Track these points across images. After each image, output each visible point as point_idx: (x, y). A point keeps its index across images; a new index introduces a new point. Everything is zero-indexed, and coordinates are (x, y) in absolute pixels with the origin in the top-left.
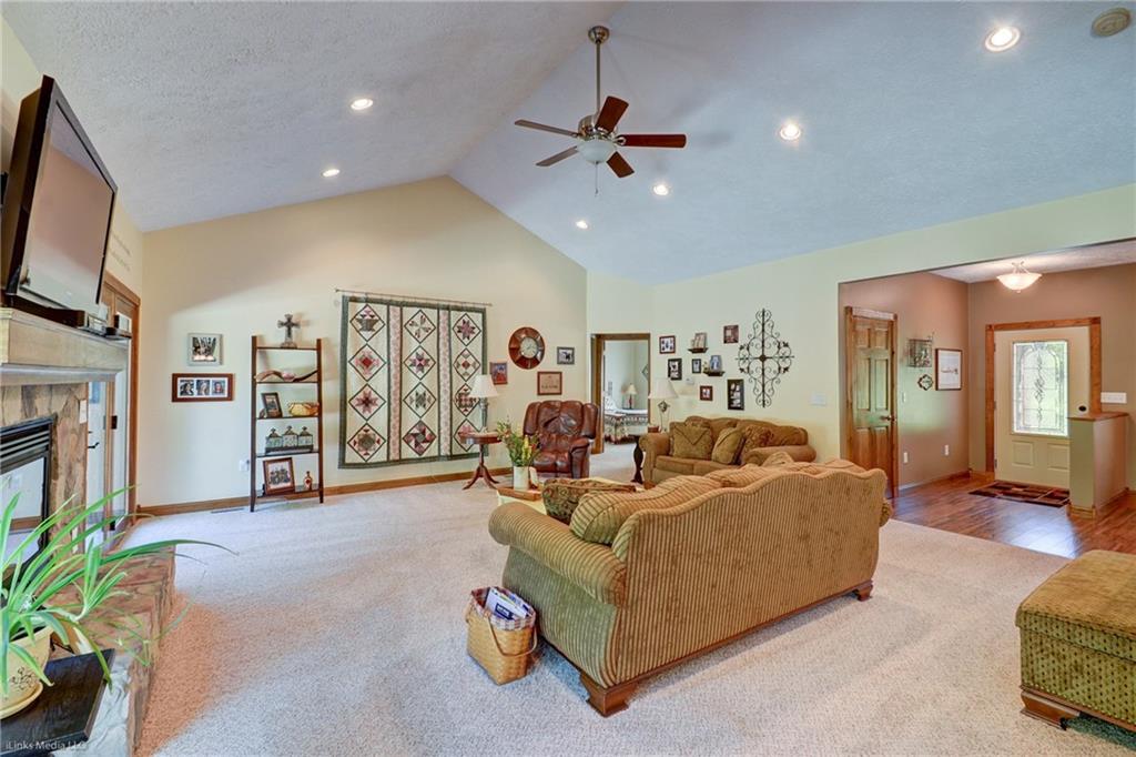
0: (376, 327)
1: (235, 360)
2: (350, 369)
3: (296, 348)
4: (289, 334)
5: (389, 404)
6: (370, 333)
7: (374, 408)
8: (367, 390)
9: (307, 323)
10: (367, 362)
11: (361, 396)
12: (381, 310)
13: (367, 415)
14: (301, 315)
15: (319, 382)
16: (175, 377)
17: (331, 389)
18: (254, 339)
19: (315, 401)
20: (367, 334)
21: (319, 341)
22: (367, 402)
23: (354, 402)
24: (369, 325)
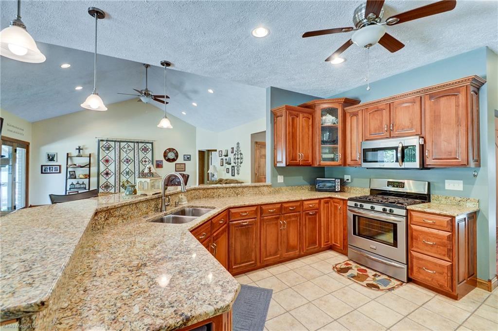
0: (110, 149)
1: (61, 161)
2: (101, 163)
3: (81, 157)
4: (79, 152)
5: (115, 174)
6: (108, 151)
7: (110, 176)
8: (107, 170)
9: (86, 149)
10: (107, 161)
11: (105, 172)
12: (112, 144)
13: (107, 178)
14: (84, 146)
15: (90, 167)
16: (42, 166)
17: (94, 170)
18: (68, 154)
19: (88, 173)
20: (107, 152)
21: (90, 154)
22: (107, 174)
23: (102, 174)
24: (108, 149)
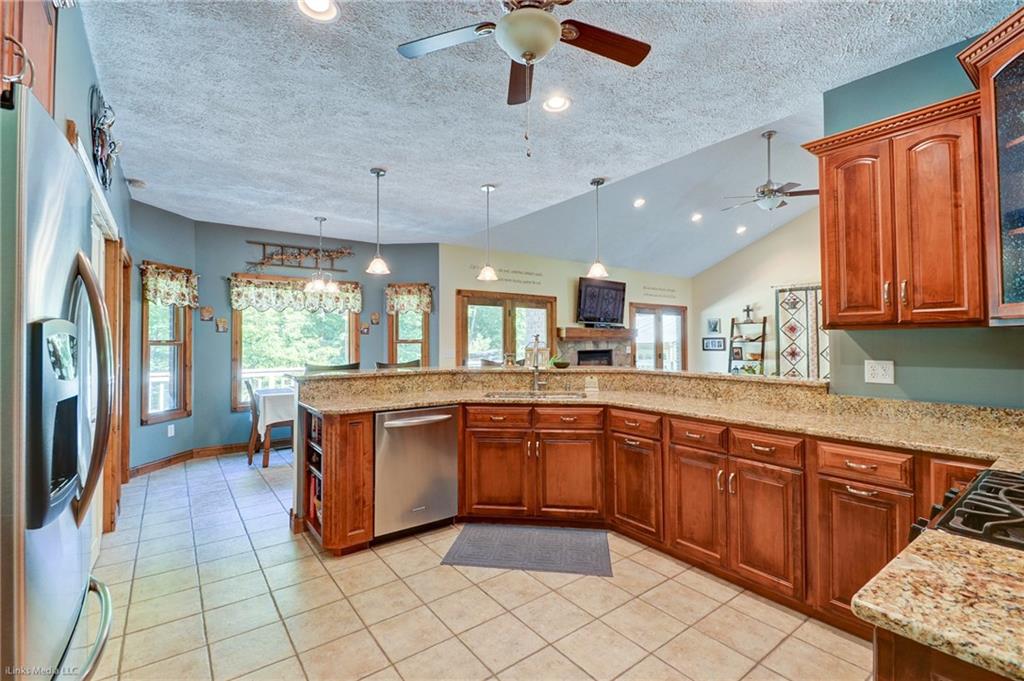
0: (798, 306)
1: (725, 331)
2: (781, 333)
3: (752, 323)
4: (748, 315)
5: (808, 356)
6: (794, 310)
7: (798, 358)
8: (794, 346)
9: (759, 308)
10: (793, 329)
11: (789, 350)
12: (801, 295)
13: (794, 362)
14: (755, 304)
15: (763, 342)
16: (704, 339)
17: (770, 346)
18: (733, 320)
19: (760, 352)
20: (793, 311)
21: (765, 318)
22: (793, 354)
23: (785, 354)
24: (794, 305)
